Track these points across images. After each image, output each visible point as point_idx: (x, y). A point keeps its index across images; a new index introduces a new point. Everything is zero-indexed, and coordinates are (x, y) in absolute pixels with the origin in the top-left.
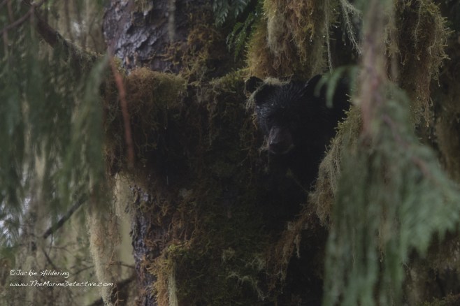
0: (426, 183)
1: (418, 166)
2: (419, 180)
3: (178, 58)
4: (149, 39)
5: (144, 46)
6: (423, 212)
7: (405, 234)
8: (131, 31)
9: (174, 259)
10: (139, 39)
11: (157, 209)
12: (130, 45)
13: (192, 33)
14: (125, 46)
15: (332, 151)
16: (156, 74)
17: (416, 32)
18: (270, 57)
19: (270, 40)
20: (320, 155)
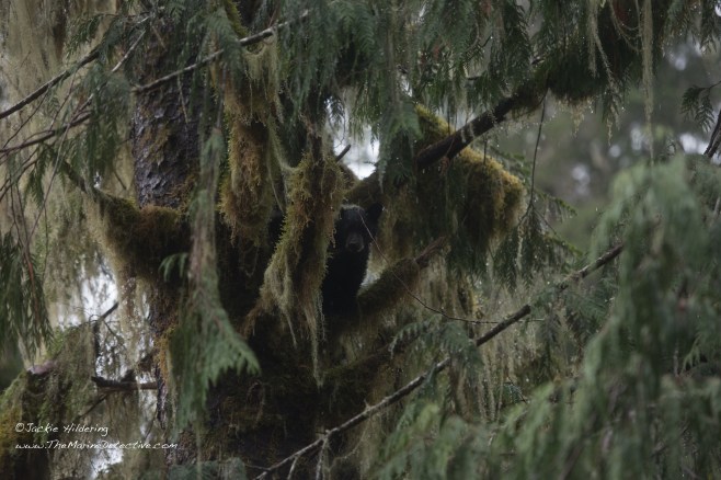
0: (219, 336)
1: (216, 324)
2: (216, 333)
3: (179, 196)
4: (161, 182)
5: (158, 186)
6: (216, 355)
7: (207, 369)
8: (150, 176)
9: (170, 338)
10: (154, 181)
11: (163, 302)
12: (149, 185)
13: (189, 178)
14: (146, 186)
15: (273, 263)
16: (159, 208)
17: (322, 183)
18: (234, 198)
19: (234, 186)
20: (265, 267)
